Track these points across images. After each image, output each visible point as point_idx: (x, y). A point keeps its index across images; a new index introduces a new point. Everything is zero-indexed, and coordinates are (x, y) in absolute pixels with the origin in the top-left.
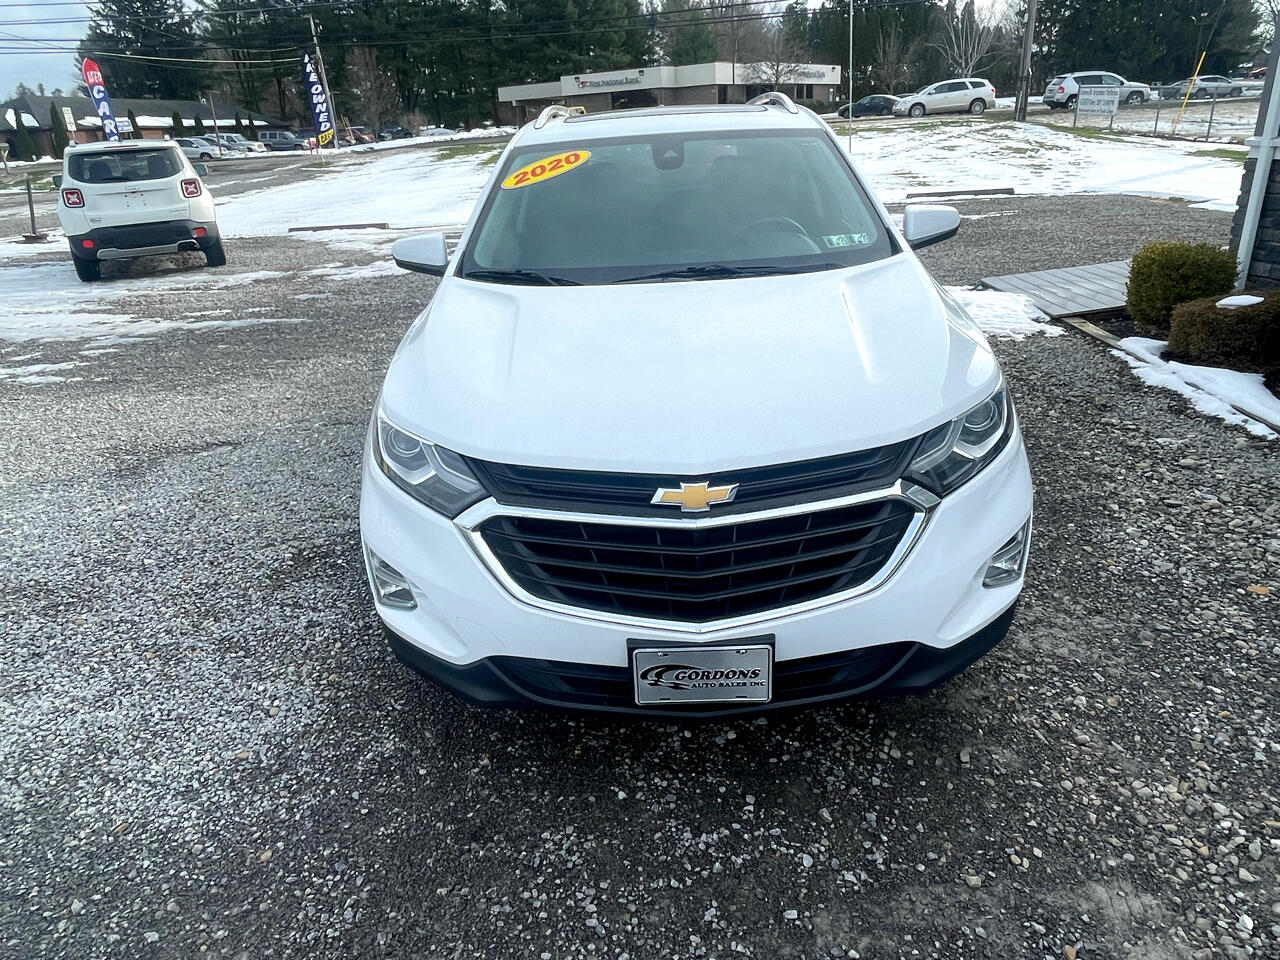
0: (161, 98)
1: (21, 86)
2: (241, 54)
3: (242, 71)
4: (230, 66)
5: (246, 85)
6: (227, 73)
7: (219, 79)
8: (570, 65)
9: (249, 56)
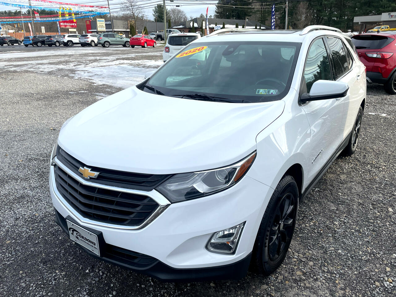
0: (236, 19)
1: (202, 14)
2: (264, 4)
3: (263, 10)
4: (259, 8)
5: (262, 15)
6: (258, 11)
7: (255, 13)
8: (390, 9)
9: (266, 5)
